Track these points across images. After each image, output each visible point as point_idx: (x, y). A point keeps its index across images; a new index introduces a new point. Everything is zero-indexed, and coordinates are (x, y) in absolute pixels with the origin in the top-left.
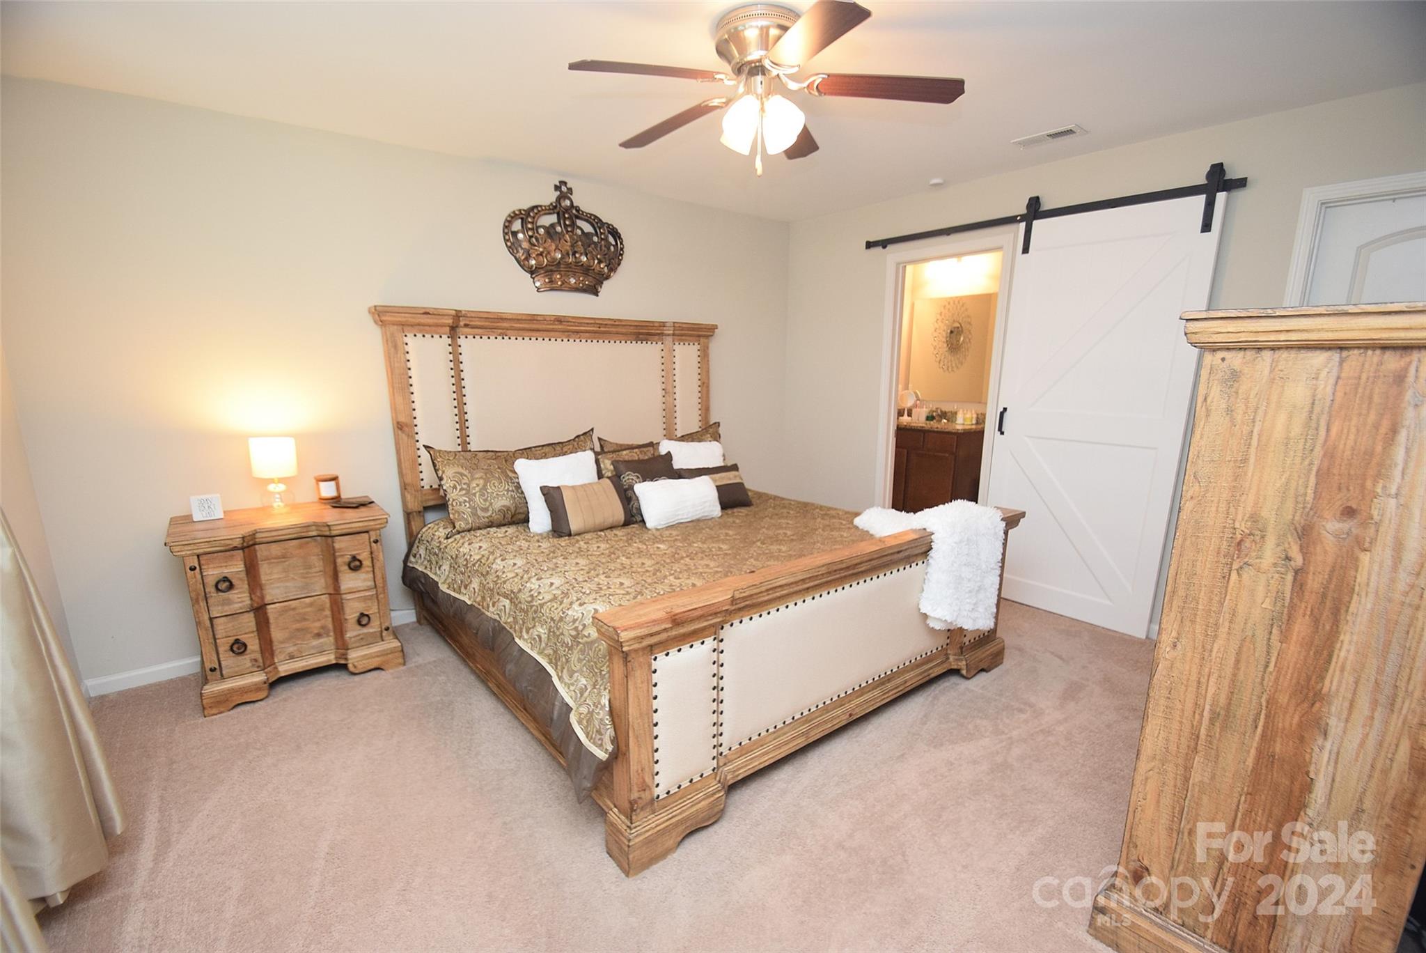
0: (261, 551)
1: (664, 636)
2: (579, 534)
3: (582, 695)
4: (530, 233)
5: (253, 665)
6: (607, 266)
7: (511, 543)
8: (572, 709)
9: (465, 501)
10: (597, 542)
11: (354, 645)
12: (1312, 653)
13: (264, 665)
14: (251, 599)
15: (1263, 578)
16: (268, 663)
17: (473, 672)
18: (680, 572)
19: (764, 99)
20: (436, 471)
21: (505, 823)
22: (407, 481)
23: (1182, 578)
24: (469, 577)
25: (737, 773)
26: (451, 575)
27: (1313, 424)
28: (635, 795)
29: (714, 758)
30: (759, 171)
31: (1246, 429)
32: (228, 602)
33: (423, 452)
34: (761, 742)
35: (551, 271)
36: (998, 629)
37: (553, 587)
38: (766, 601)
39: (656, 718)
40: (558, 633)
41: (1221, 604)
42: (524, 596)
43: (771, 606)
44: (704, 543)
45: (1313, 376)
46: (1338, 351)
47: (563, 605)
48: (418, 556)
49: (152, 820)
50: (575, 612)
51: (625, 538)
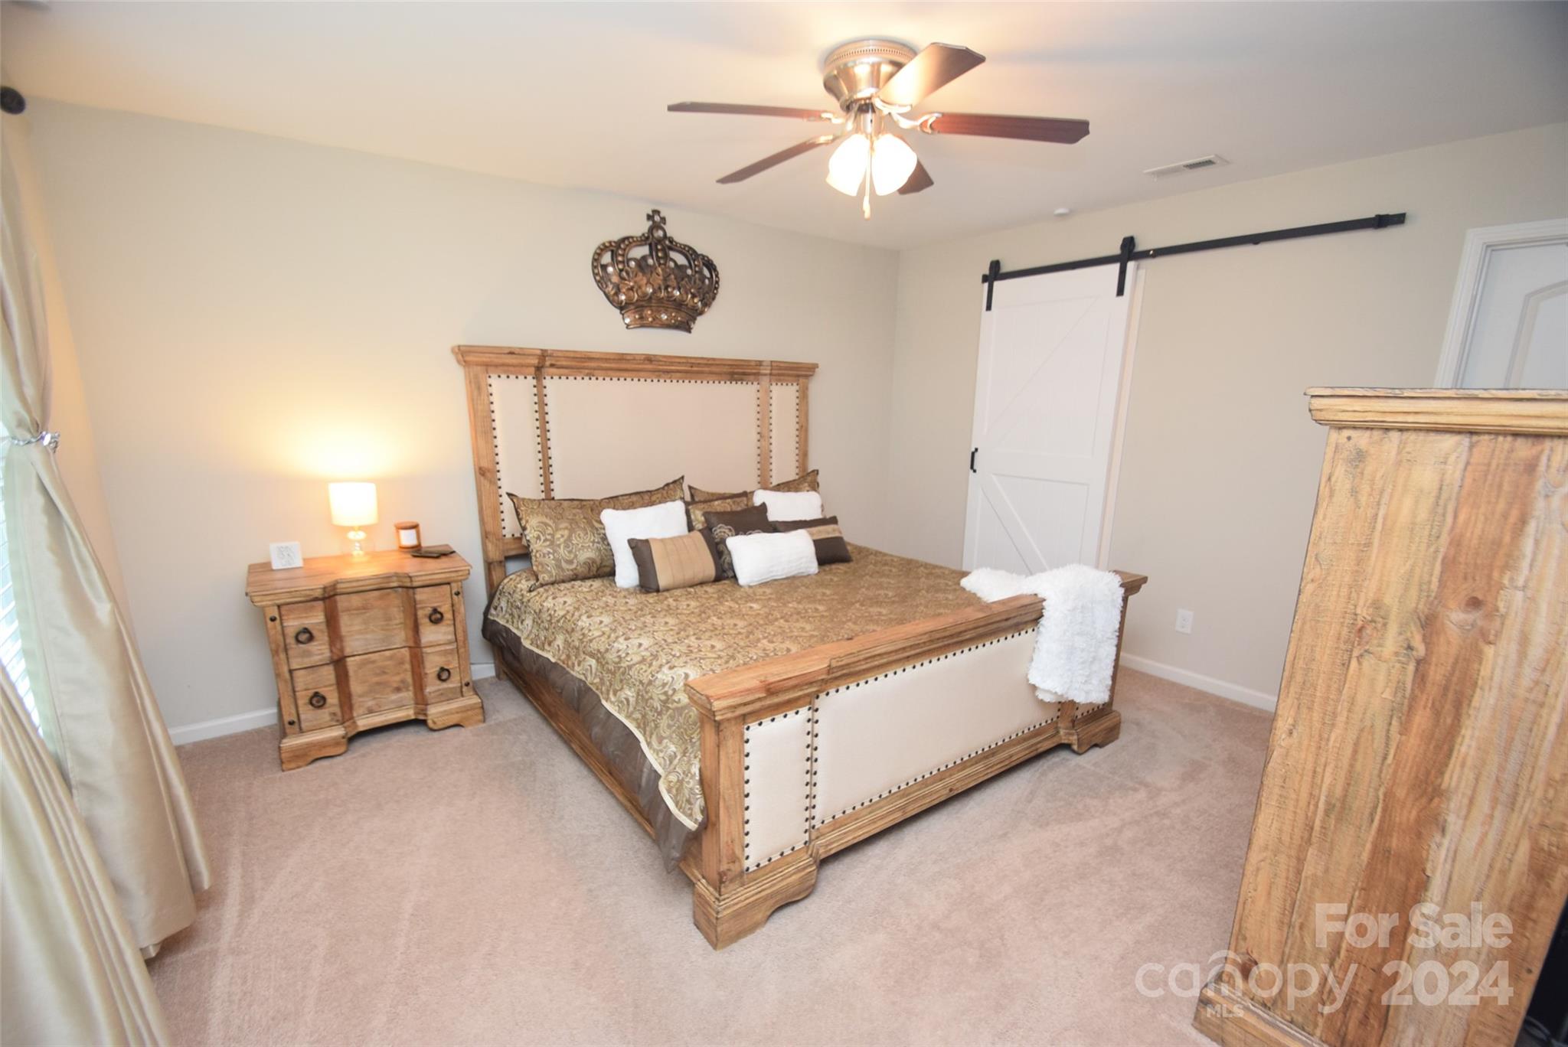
0: (342, 602)
1: (757, 705)
2: (667, 590)
3: (671, 762)
4: (621, 266)
5: (332, 720)
6: (701, 301)
7: (598, 599)
8: (660, 776)
9: (549, 553)
10: (687, 599)
11: (433, 701)
12: (1431, 747)
13: (343, 716)
14: (331, 651)
15: (1384, 667)
16: (347, 717)
17: (556, 732)
18: (774, 635)
19: (874, 138)
20: (520, 520)
21: (590, 891)
22: (488, 529)
23: (1300, 663)
24: (553, 633)
25: (830, 847)
26: (534, 631)
27: (1440, 510)
28: (724, 867)
29: (806, 831)
30: (867, 214)
31: (1370, 512)
32: (308, 654)
33: (506, 499)
34: (855, 816)
35: (642, 306)
36: (1114, 703)
37: (642, 648)
38: (864, 670)
39: (747, 788)
40: (647, 697)
41: (1340, 692)
42: (611, 657)
43: (869, 675)
44: (799, 603)
45: (1442, 460)
46: (1468, 435)
47: (653, 668)
48: (499, 608)
49: (235, 876)
50: (665, 675)
51: (715, 596)
